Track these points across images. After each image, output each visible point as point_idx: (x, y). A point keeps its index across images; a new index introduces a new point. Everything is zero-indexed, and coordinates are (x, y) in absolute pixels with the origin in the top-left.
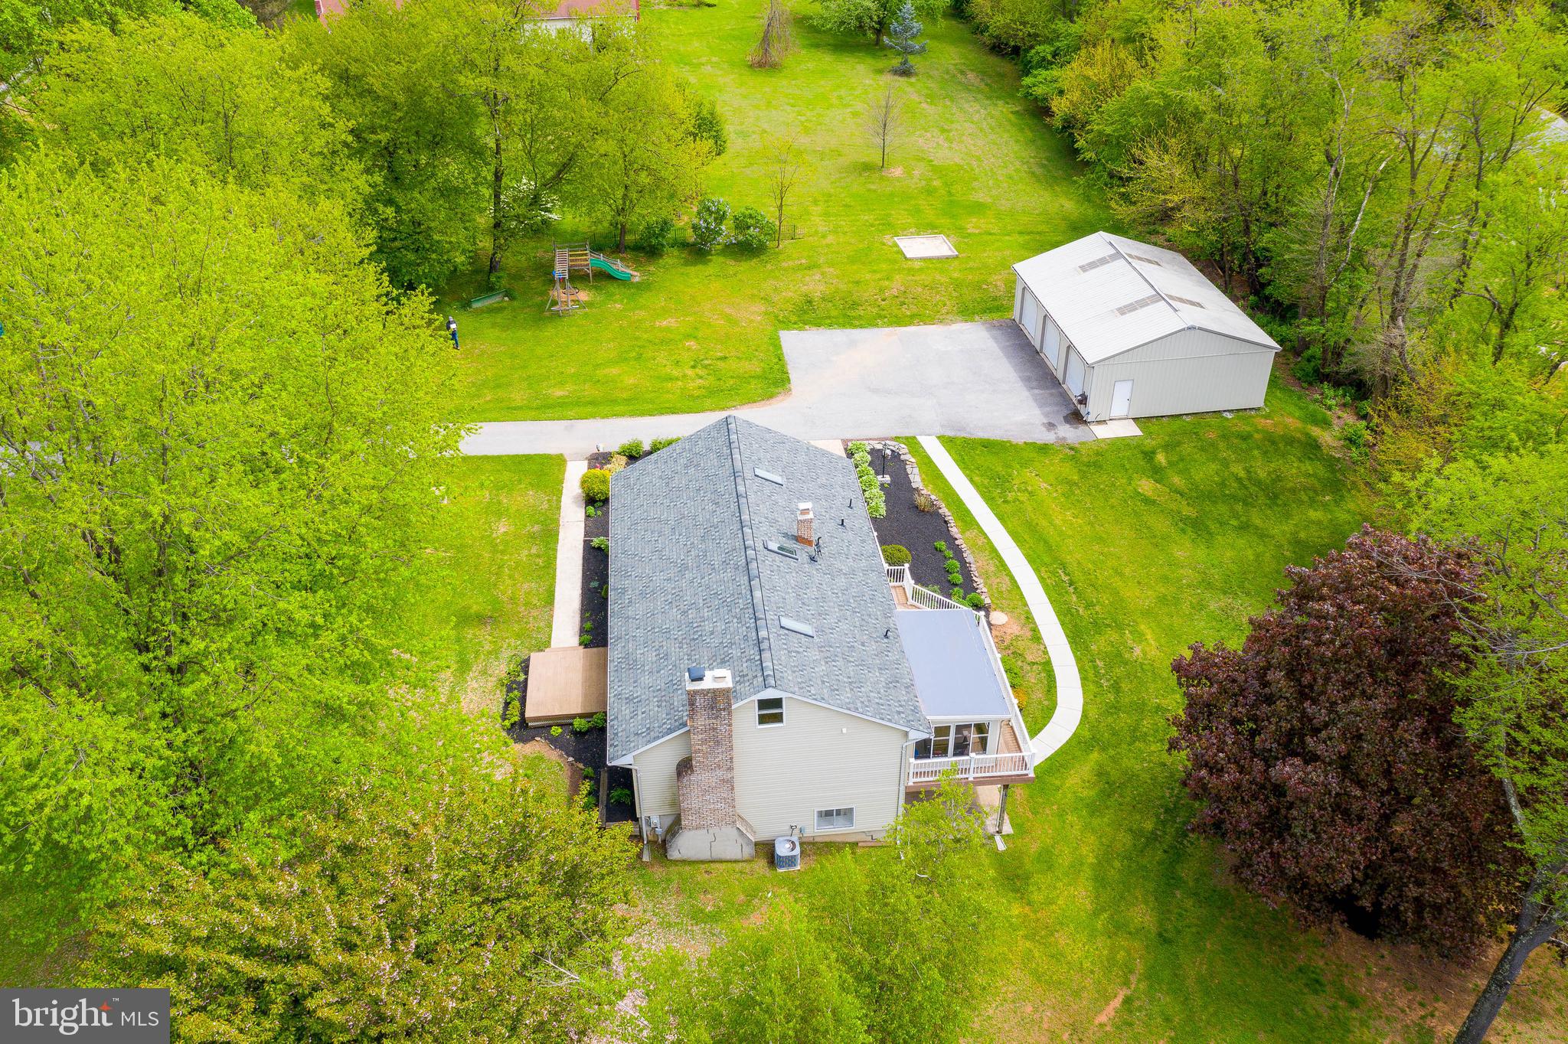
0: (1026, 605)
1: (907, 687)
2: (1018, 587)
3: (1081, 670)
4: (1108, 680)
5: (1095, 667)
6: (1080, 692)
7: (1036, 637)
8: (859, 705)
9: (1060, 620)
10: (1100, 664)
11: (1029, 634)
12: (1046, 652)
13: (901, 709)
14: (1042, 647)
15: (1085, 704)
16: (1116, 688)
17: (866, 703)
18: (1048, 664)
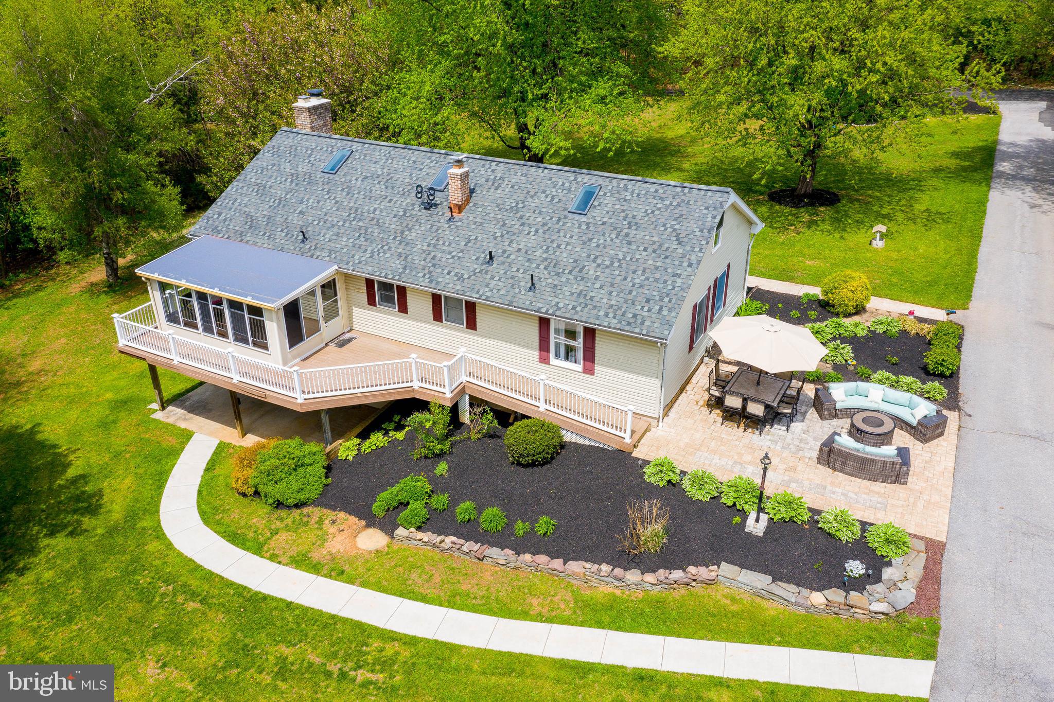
0: (364, 585)
1: (241, 234)
2: (402, 595)
3: (210, 576)
4: (163, 595)
5: (194, 595)
6: (188, 552)
7: (302, 562)
8: (241, 185)
9: (299, 606)
10: (191, 606)
11: (315, 556)
12: (273, 558)
13: (222, 218)
14: (284, 559)
15: (170, 545)
16: (146, 596)
17: (240, 191)
18: (258, 549)
